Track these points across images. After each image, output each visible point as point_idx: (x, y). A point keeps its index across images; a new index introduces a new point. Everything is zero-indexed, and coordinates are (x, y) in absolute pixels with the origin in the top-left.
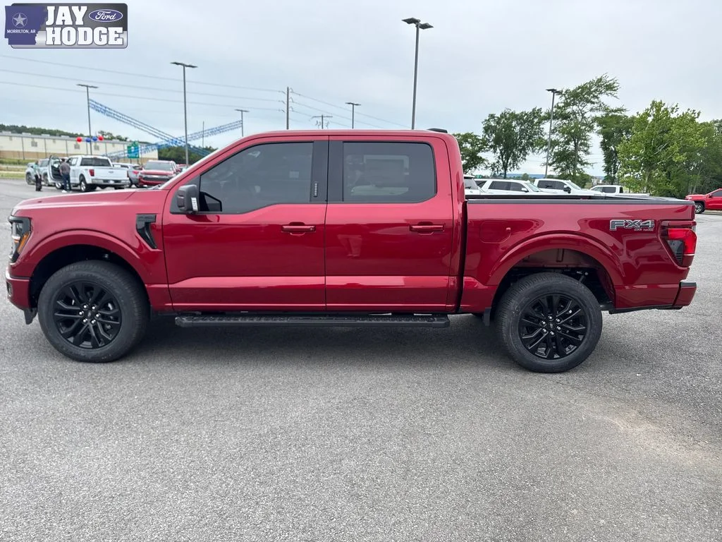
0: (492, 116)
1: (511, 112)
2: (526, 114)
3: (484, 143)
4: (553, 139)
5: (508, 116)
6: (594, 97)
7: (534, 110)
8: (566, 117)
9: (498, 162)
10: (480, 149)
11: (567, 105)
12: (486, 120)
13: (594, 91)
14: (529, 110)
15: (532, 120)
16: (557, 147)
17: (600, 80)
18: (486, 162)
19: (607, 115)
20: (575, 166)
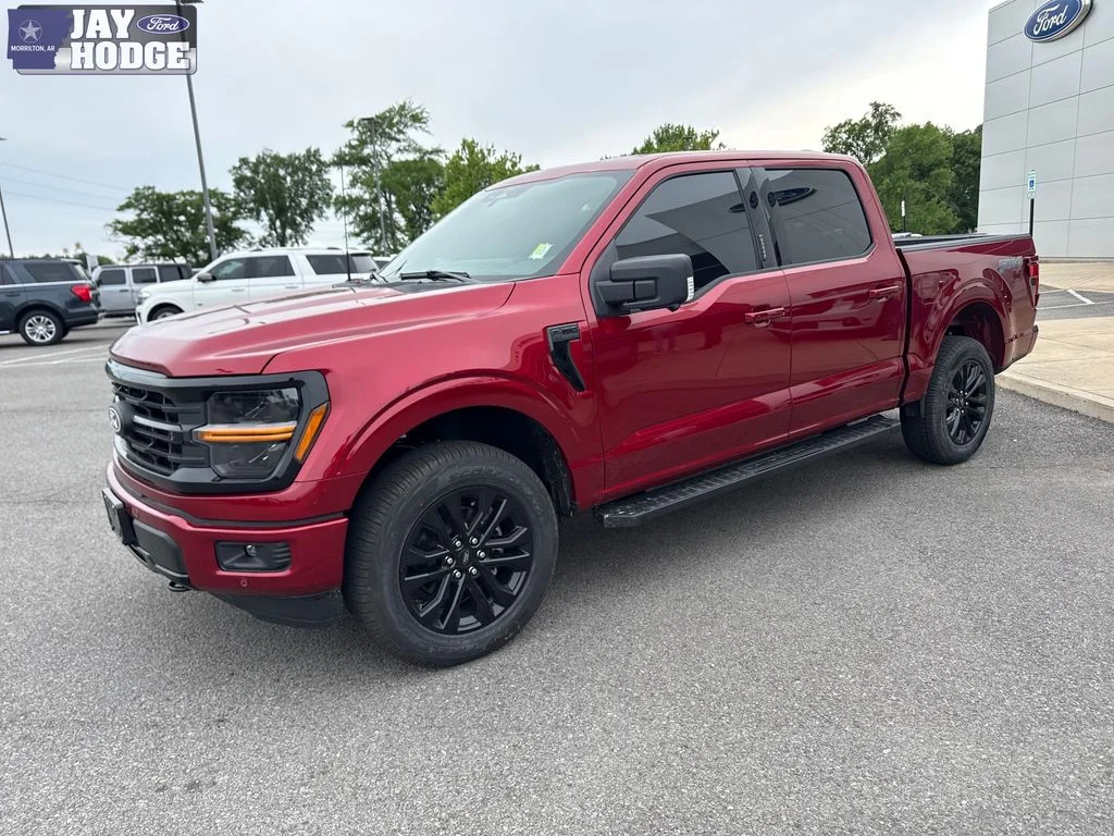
0: (244, 161)
1: (273, 154)
2: (298, 158)
3: (239, 204)
4: (354, 196)
5: (268, 161)
6: (400, 132)
7: (308, 151)
8: (364, 161)
9: (270, 235)
10: (235, 216)
11: (363, 143)
12: (235, 168)
13: (397, 123)
14: (301, 152)
15: (307, 166)
16: (362, 208)
17: (403, 108)
18: (248, 236)
19: (422, 158)
20: (393, 234)
